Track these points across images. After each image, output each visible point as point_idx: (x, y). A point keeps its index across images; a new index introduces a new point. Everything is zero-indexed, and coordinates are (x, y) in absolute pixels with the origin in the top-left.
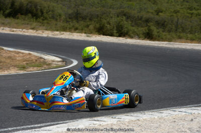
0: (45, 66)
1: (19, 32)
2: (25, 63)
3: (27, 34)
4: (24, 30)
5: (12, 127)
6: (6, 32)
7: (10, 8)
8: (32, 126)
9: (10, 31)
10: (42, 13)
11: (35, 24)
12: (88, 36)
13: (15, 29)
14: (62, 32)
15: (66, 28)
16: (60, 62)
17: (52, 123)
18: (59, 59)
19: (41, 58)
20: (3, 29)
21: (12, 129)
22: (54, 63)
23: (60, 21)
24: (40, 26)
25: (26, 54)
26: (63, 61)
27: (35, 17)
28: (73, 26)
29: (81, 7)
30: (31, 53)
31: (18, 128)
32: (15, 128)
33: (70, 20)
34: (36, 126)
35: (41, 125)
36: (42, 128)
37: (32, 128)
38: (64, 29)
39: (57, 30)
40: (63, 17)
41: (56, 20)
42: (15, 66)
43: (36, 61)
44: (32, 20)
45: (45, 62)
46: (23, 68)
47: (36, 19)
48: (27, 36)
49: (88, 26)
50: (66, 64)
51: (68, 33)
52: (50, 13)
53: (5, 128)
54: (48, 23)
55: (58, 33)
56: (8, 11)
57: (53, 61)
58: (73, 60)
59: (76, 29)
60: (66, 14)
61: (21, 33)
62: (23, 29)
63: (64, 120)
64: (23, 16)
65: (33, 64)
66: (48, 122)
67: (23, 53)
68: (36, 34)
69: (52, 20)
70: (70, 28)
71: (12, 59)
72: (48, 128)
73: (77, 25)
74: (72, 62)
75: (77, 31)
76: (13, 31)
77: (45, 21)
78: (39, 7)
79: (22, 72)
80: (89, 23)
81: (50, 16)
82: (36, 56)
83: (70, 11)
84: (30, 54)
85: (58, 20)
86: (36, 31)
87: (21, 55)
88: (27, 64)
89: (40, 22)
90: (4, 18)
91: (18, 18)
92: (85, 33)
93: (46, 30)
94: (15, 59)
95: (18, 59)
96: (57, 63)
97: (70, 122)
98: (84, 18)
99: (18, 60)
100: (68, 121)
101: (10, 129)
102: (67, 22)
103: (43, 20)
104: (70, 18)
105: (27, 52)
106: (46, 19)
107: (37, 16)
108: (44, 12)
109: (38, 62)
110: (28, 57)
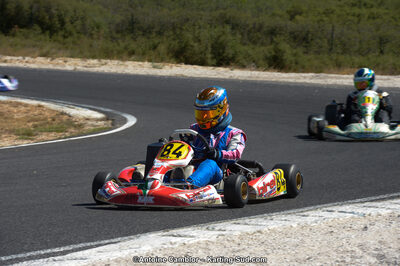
0: (72, 130)
1: (17, 62)
2: (31, 124)
3: (33, 66)
4: (27, 59)
5: (8, 255)
8: (49, 251)
10: (63, 23)
11: (48, 47)
12: (154, 67)
13: (8, 58)
14: (104, 61)
15: (112, 51)
16: (101, 120)
17: (88, 244)
18: (99, 115)
19: (63, 113)
22: (90, 123)
23: (99, 39)
24: (60, 49)
25: (32, 106)
26: (108, 119)
27: (48, 32)
28: (126, 48)
29: (139, 8)
30: (43, 103)
32: (14, 257)
33: (119, 36)
34: (56, 250)
35: (67, 248)
36: (69, 255)
37: (48, 256)
38: (108, 54)
39: (94, 57)
40: (105, 30)
41: (91, 36)
42: (11, 132)
43: (54, 120)
44: (42, 36)
45: (71, 122)
46: (28, 135)
47: (51, 35)
48: (35, 70)
49: (155, 47)
50: (113, 124)
51: (116, 62)
52: (79, 22)
54: (74, 43)
55: (95, 61)
57: (88, 119)
58: (128, 117)
59: (131, 54)
60: (110, 23)
61: (21, 65)
62: (24, 56)
63: (113, 238)
64: (24, 30)
65: (48, 126)
66: (81, 242)
67: (26, 105)
68: (51, 67)
69: (82, 36)
70: (119, 52)
71: (6, 118)
72: (80, 254)
73: (133, 46)
74: (125, 121)
75: (134, 57)
76: (5, 61)
77: (70, 39)
78: (54, 12)
79: (25, 143)
80: (156, 41)
81: (78, 28)
82: (54, 111)
83: (118, 18)
84: (40, 106)
85: (95, 36)
86: (53, 59)
87: (23, 108)
88: (35, 126)
89: (59, 42)
91: (14, 35)
92: (150, 61)
93: (72, 57)
94: (12, 118)
95: (16, 117)
96: (95, 123)
97: (124, 241)
99: (18, 120)
100: (119, 239)
102: (113, 39)
103: (65, 37)
104: (118, 32)
105: (35, 103)
106: (71, 34)
107: (51, 29)
108: (67, 20)
109: (57, 121)
110: (36, 113)
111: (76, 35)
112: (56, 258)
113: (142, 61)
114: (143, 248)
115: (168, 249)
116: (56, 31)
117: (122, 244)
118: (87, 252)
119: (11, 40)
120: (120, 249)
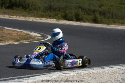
0: (31, 39)
1: (14, 18)
2: (18, 37)
3: (19, 19)
4: (17, 17)
5: (11, 77)
6: (6, 18)
7: (9, 3)
8: (24, 76)
9: (9, 17)
10: (29, 6)
11: (24, 13)
12: (57, 21)
13: (12, 16)
14: (41, 18)
15: (44, 16)
16: (40, 36)
17: (36, 75)
18: (40, 35)
19: (28, 34)
20: (5, 16)
21: (12, 78)
22: (37, 37)
24: (28, 14)
25: (19, 31)
26: (42, 36)
27: (24, 9)
28: (48, 15)
29: (53, 3)
30: (22, 31)
31: (15, 77)
32: (13, 77)
33: (46, 11)
34: (26, 76)
35: (30, 76)
36: (30, 78)
37: (24, 78)
38: (42, 16)
39: (38, 17)
40: (42, 9)
41: (38, 10)
42: (12, 39)
43: (25, 36)
44: (22, 10)
45: (31, 37)
46: (17, 40)
47: (25, 10)
48: (20, 20)
49: (57, 15)
50: (43, 38)
51: (45, 19)
52: (34, 6)
53: (7, 77)
54: (32, 13)
55: (38, 18)
56: (7, 5)
57: (36, 36)
58: (48, 36)
59: (50, 17)
60: (43, 7)
61: (16, 19)
62: (17, 16)
63: (44, 73)
64: (17, 8)
65: (23, 38)
66: (34, 74)
67: (17, 31)
68: (25, 20)
69: (35, 10)
70: (46, 16)
71: (11, 35)
72: (34, 78)
73: (50, 14)
74: (47, 37)
75: (51, 17)
76: (11, 17)
77: (31, 11)
78: (26, 3)
79: (16, 43)
80: (58, 13)
81: (34, 8)
82: (25, 33)
83: (46, 5)
84: (21, 32)
85: (39, 11)
86: (25, 17)
87: (16, 32)
88: (20, 38)
89: (28, 12)
90: (5, 9)
91: (14, 9)
92: (55, 19)
93: (31, 17)
94: (13, 35)
95: (14, 35)
96: (38, 38)
97: (47, 74)
98: (55, 10)
99: (14, 36)
100: (46, 73)
101: (10, 78)
102: (44, 12)
103: (29, 10)
104: (46, 10)
105: (20, 30)
106: (31, 10)
107: (25, 8)
108: (30, 5)
109: (26, 36)
110: (20, 34)
111: (33, 10)
112: (26, 79)
113: (53, 19)
114: (53, 77)
115: (61, 77)
116: (27, 9)
117: (47, 75)
118: (36, 77)
119: (13, 11)
120: (46, 77)
